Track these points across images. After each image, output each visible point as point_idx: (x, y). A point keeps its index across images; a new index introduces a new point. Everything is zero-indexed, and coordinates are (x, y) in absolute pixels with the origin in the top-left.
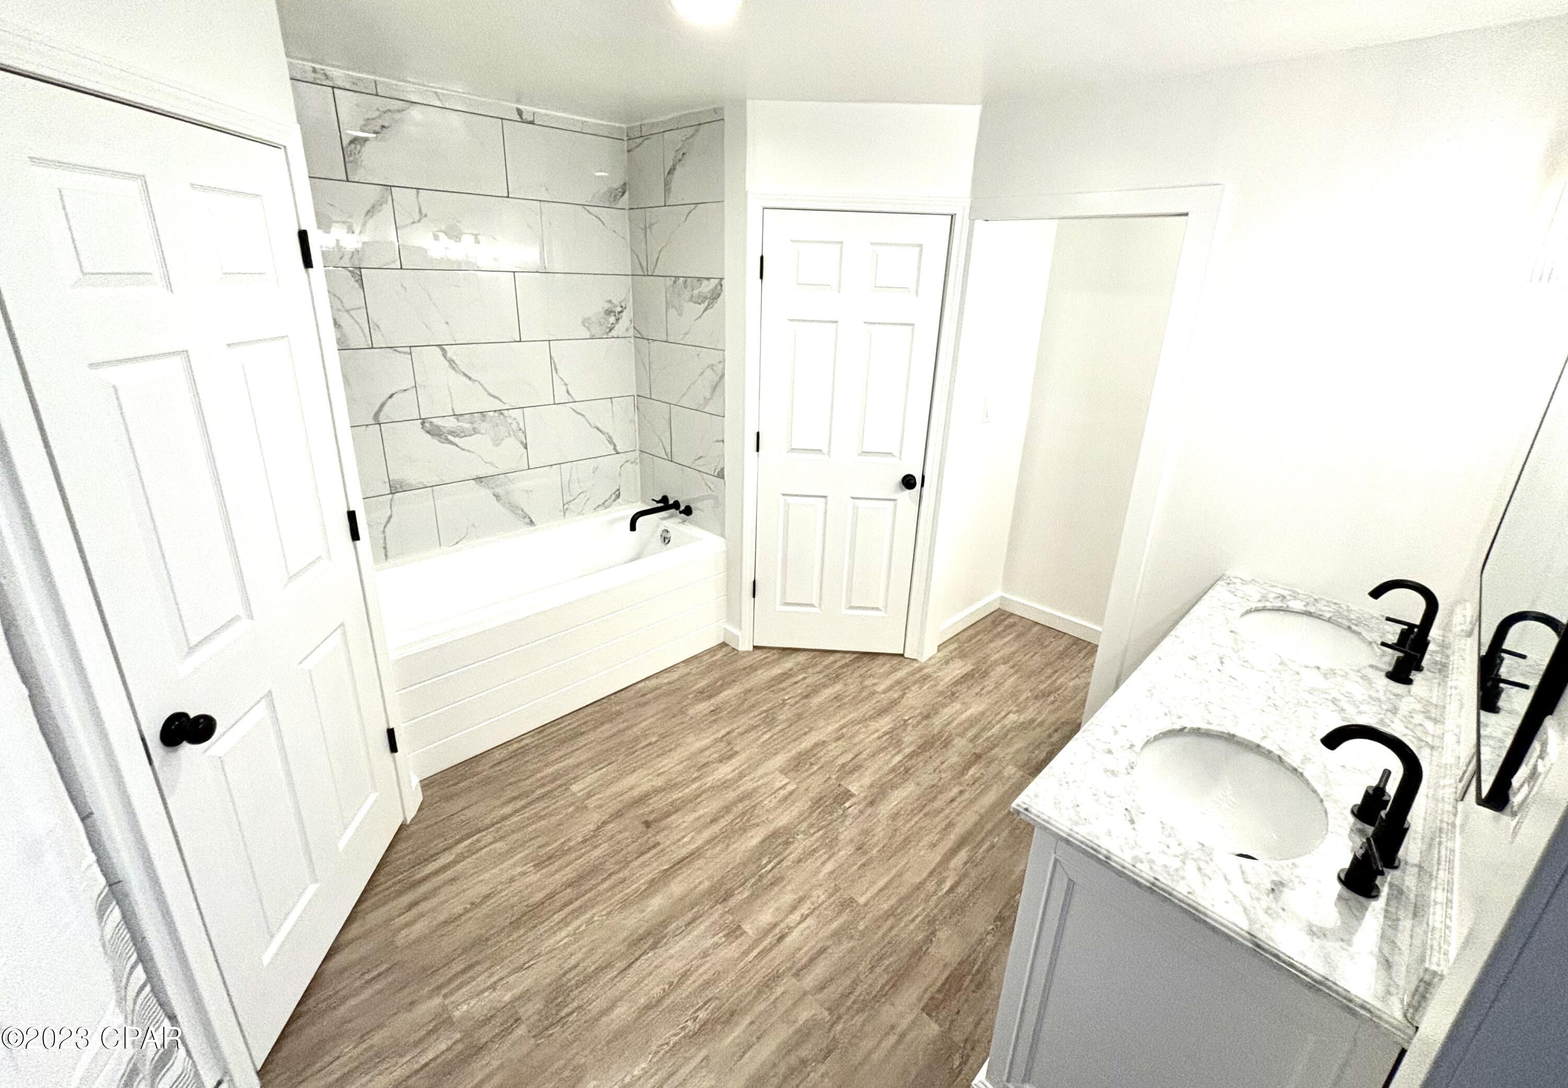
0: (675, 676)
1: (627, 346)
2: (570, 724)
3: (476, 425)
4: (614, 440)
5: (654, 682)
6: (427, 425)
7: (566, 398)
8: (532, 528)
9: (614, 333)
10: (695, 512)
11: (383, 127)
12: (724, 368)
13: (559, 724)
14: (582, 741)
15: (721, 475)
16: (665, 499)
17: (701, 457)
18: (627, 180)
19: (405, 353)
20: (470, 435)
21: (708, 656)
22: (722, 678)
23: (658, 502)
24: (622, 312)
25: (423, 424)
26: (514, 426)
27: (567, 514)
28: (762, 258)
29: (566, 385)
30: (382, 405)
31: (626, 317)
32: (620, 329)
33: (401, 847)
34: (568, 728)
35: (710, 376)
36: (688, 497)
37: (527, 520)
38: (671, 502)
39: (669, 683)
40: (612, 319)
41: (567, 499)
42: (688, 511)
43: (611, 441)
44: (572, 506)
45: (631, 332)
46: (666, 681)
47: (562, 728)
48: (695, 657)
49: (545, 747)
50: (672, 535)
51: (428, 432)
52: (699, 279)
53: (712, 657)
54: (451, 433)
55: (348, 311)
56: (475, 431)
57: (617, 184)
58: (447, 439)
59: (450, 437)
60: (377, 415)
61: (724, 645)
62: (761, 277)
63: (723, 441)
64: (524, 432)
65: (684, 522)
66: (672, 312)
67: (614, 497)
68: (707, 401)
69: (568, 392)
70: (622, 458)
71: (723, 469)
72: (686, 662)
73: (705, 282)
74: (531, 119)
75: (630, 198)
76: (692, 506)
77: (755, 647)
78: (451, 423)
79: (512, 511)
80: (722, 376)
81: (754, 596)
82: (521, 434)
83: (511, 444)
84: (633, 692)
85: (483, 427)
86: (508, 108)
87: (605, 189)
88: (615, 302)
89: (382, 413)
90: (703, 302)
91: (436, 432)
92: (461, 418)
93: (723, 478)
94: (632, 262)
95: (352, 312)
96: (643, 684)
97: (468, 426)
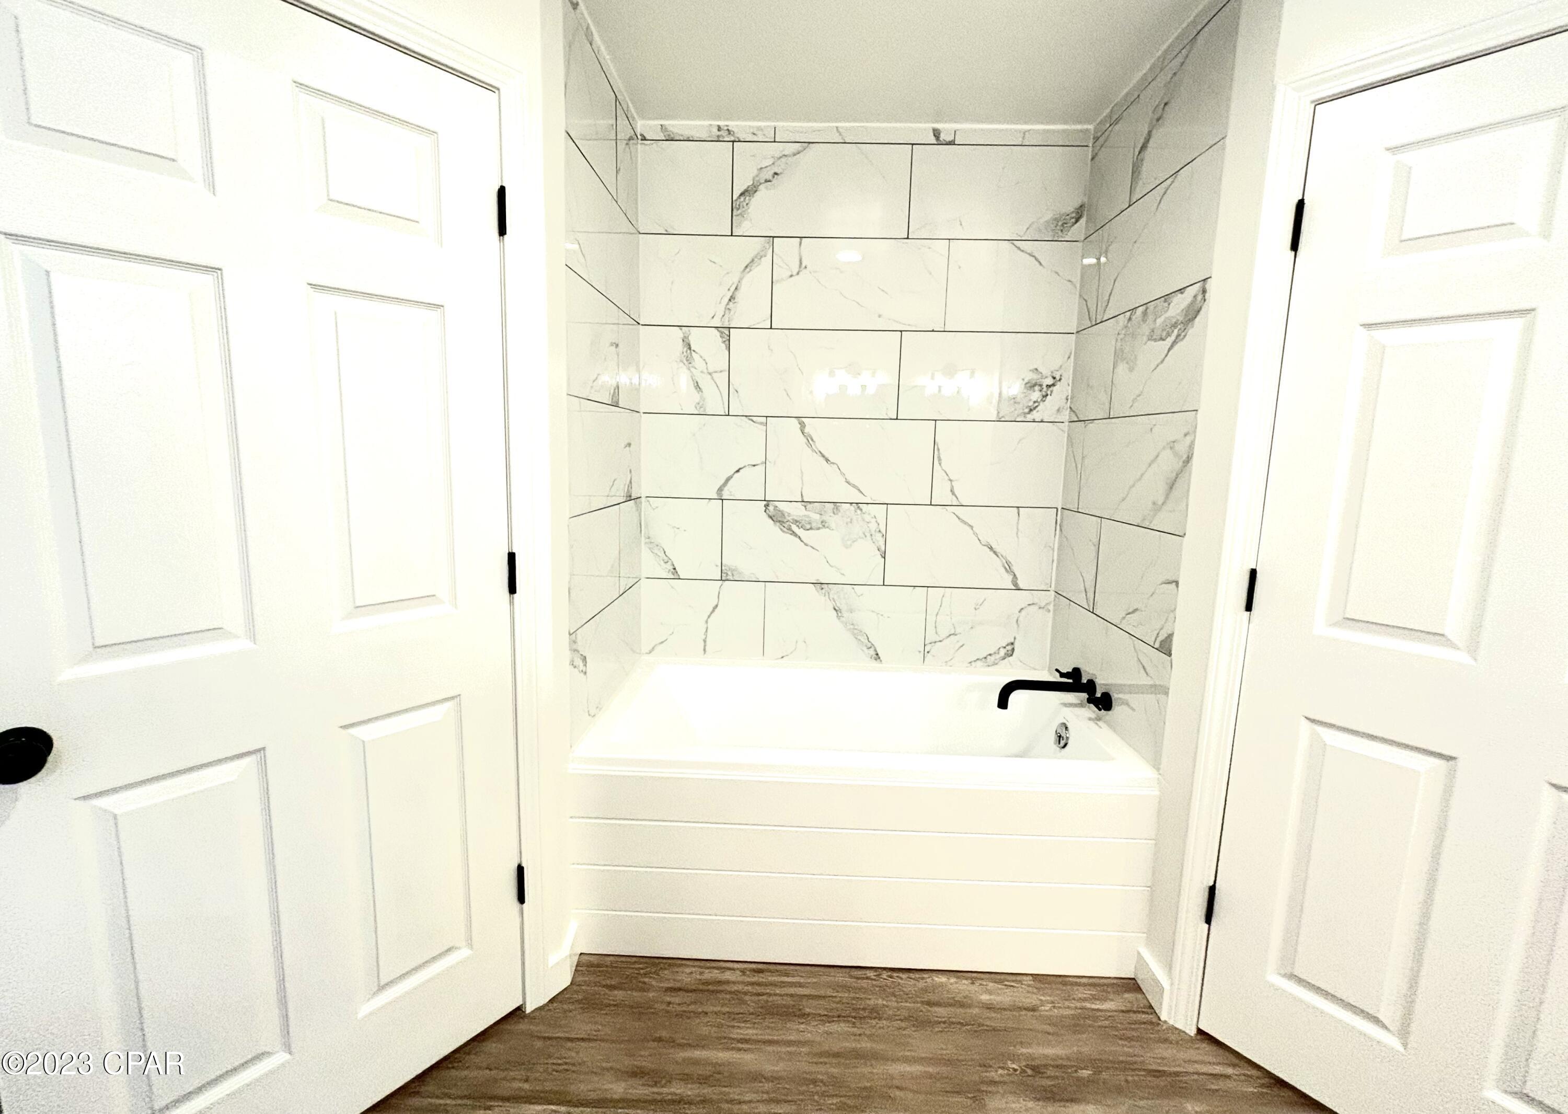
0: (1004, 997)
1: (1058, 435)
2: (800, 985)
3: (824, 518)
4: (1015, 569)
5: (964, 986)
6: (771, 508)
7: (949, 500)
8: (876, 664)
9: (1036, 415)
10: (1117, 709)
11: (776, 174)
12: (1191, 446)
13: (787, 975)
14: (795, 1030)
15: (1165, 648)
16: (1076, 673)
17: (1136, 610)
18: (1086, 200)
19: (761, 423)
20: (819, 529)
21: (1088, 993)
22: (1097, 1065)
23: (1062, 675)
24: (1053, 385)
25: (767, 506)
26: (873, 526)
27: (928, 656)
28: (1300, 206)
29: (951, 480)
30: (728, 480)
31: (1060, 392)
32: (1047, 410)
33: (492, 1046)
34: (792, 990)
35: (1168, 463)
36: (1110, 681)
37: (872, 652)
38: (1084, 680)
39: (989, 1007)
40: (1036, 395)
41: (931, 636)
42: (1104, 702)
43: (1008, 568)
44: (935, 649)
45: (1066, 416)
46: (985, 997)
47: (783, 984)
48: (1062, 980)
49: (744, 1002)
50: (1073, 735)
51: (771, 517)
52: (1167, 298)
53: (1094, 998)
54: (796, 522)
55: (710, 374)
56: (824, 524)
57: (1070, 207)
58: (790, 529)
59: (794, 528)
60: (720, 490)
61: (1131, 985)
62: (1295, 246)
63: (1177, 583)
64: (885, 537)
65: (1099, 719)
66: (1122, 368)
67: (1002, 652)
68: (1157, 508)
69: (952, 491)
70: (1022, 598)
71: (1170, 637)
72: (1039, 979)
73: (1179, 297)
74: (951, 138)
75: (1087, 221)
76: (1115, 696)
77: (1200, 1032)
78: (796, 511)
79: (854, 634)
80: (1189, 459)
81: (1208, 919)
82: (878, 537)
83: (867, 551)
84: (921, 984)
85: (832, 520)
86: (922, 130)
87: (1049, 216)
88: (1045, 371)
89: (726, 489)
90: (1169, 335)
91: (778, 518)
92: (809, 506)
93: (1170, 655)
94: (1080, 313)
95: (714, 375)
96: (943, 979)
97: (817, 517)
